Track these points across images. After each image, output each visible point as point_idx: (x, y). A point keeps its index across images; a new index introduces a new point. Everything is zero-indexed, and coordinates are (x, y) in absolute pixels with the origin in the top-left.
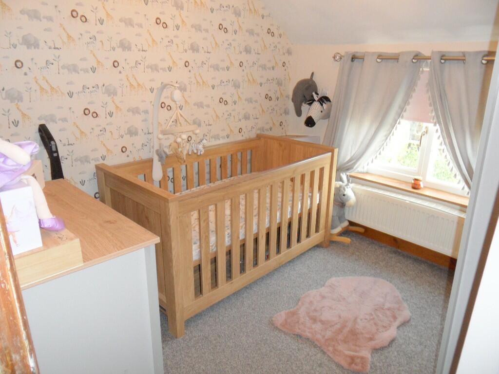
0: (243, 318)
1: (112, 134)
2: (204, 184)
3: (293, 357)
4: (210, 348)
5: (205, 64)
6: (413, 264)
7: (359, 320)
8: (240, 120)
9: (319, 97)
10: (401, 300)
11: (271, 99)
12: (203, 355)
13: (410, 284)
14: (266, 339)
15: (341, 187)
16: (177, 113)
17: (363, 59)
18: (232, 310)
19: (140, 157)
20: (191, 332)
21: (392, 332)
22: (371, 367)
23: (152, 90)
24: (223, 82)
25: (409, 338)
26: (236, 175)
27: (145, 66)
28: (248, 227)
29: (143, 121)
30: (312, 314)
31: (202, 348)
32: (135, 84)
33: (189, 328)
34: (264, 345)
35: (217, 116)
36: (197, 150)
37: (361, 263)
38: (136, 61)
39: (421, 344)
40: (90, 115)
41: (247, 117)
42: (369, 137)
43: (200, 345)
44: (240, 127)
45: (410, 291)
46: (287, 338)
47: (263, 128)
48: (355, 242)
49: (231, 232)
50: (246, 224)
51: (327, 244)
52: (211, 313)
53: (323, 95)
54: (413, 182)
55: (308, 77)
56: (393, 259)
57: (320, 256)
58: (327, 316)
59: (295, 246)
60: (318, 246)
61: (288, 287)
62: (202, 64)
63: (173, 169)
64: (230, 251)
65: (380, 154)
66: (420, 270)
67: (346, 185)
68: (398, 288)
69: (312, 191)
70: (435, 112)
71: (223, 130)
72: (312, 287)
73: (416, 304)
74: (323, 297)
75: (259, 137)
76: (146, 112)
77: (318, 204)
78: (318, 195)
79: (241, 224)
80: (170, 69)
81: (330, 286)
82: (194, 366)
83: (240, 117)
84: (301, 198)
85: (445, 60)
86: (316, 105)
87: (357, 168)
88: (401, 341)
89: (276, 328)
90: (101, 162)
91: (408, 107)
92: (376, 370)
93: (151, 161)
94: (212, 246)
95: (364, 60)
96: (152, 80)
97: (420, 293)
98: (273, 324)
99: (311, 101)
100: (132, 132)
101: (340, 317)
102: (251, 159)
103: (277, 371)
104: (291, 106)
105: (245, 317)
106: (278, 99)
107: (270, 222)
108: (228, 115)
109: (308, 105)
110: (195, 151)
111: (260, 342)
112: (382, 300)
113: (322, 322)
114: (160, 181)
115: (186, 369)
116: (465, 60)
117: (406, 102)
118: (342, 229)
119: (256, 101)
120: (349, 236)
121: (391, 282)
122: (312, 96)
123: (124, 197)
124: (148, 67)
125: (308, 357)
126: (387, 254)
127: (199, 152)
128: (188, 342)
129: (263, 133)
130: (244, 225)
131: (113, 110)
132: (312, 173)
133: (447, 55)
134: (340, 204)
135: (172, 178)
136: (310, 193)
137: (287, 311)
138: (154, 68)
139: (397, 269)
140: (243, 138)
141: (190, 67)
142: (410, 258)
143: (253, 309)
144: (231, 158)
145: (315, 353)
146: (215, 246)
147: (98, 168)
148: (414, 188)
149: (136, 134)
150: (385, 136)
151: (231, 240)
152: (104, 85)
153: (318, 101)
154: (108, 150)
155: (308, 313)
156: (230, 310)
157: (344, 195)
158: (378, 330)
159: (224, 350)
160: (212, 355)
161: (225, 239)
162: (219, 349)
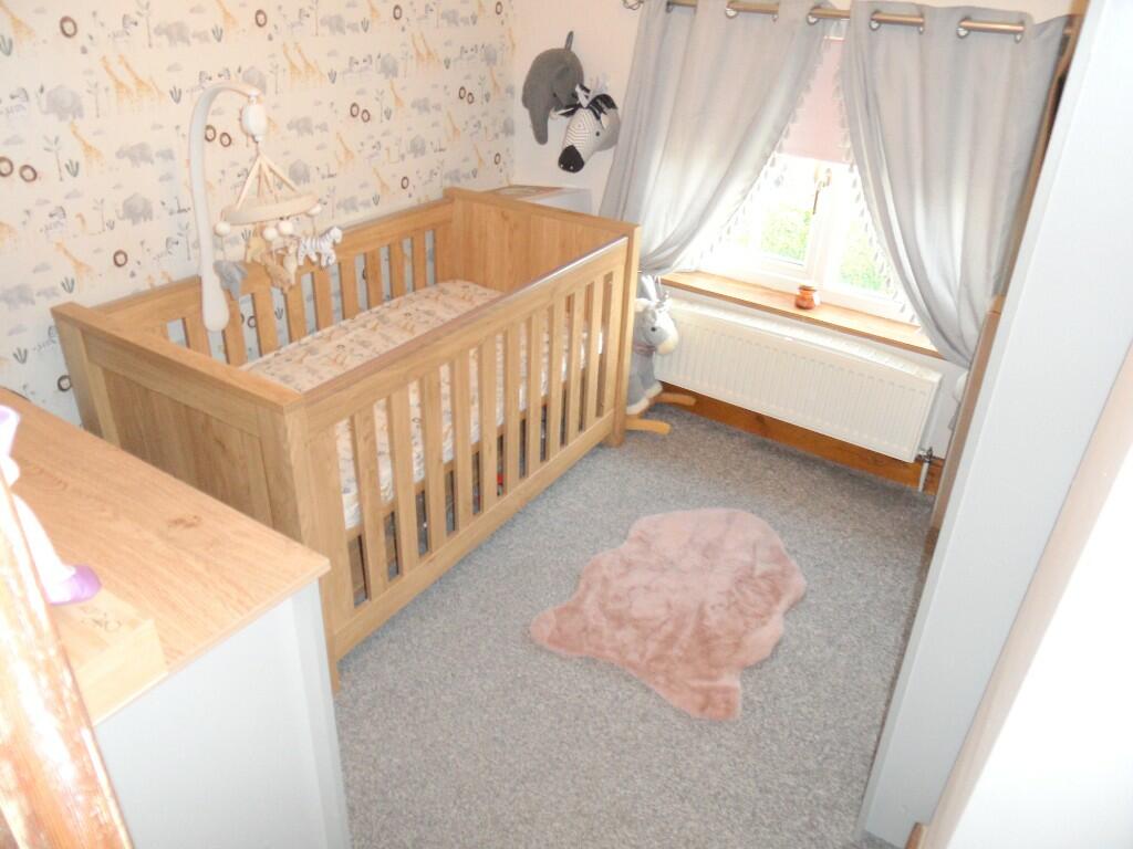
0: (465, 634)
1: (83, 221)
2: (331, 324)
3: (586, 709)
4: (404, 714)
5: (308, 16)
6: (799, 470)
7: (707, 608)
8: (403, 157)
9: (590, 99)
10: (785, 552)
11: (471, 98)
12: (392, 733)
13: (796, 515)
14: (524, 676)
15: (646, 310)
16: (260, 166)
17: (695, 6)
18: (436, 618)
19: (164, 274)
20: (354, 683)
21: (774, 628)
22: (745, 708)
23: (176, 96)
24: (357, 63)
25: (808, 633)
26: (402, 293)
27: (152, 31)
28: (459, 434)
29: (161, 179)
30: (611, 606)
31: (387, 718)
32: (128, 81)
33: (346, 674)
34: (522, 690)
35: (347, 152)
36: (319, 255)
37: (696, 476)
38: (125, 17)
39: (831, 643)
40: (16, 174)
41: (417, 149)
42: (707, 194)
43: (381, 710)
44: (404, 175)
45: (800, 531)
46: (568, 667)
47: (457, 171)
48: (677, 427)
49: (425, 451)
50: (454, 427)
51: (621, 437)
52: (391, 632)
53: (598, 94)
54: (798, 293)
55: (560, 44)
56: (759, 462)
57: (608, 465)
58: (643, 606)
59: (558, 455)
60: (602, 445)
61: (550, 548)
62: (300, 17)
63: (253, 295)
64: (423, 492)
65: (729, 232)
66: (813, 481)
67: (658, 307)
68: (775, 528)
69: (588, 328)
70: (853, 141)
71: (364, 185)
72: (601, 542)
73: (813, 558)
74: (629, 565)
75: (450, 196)
76: (168, 155)
77: (602, 355)
78: (601, 335)
79: (445, 429)
80: (219, 35)
81: (640, 539)
82: (375, 760)
83: (403, 151)
84: (566, 347)
85: (880, 22)
86: (584, 117)
87: (679, 263)
88: (794, 642)
89: (540, 649)
90: (63, 298)
91: (793, 127)
92: (754, 711)
93: (195, 283)
94: (385, 490)
95: (695, 12)
96: (173, 68)
97: (818, 534)
98: (532, 641)
99: (572, 108)
100: (136, 212)
101: (669, 606)
102: (435, 250)
103: (558, 744)
104: (522, 117)
105: (469, 633)
106: (487, 97)
107: (506, 413)
108: (374, 147)
109: (563, 118)
110: (314, 258)
111: (510, 685)
112: (747, 558)
113: (636, 623)
114: (223, 332)
115: (361, 770)
116: (921, 24)
117: (789, 114)
118: (650, 400)
119: (438, 107)
120: (664, 417)
121: (760, 515)
122: (575, 96)
123: (147, 391)
124: (159, 31)
125: (616, 704)
126: (746, 452)
127: (324, 259)
128: (352, 708)
129: (457, 185)
130: (451, 431)
131: (78, 155)
132: (590, 289)
133: (884, 11)
134: (646, 349)
135: (251, 317)
136: (584, 331)
137: (557, 607)
138: (175, 33)
139: (768, 483)
140: (412, 202)
141: (269, 28)
142: (793, 456)
143: (483, 611)
144: (389, 254)
145: (629, 693)
146: (390, 487)
147: (59, 315)
148: (799, 307)
149: (147, 214)
150: (743, 191)
151: (426, 468)
152: (42, 90)
153: (588, 107)
154: (79, 265)
155: (602, 607)
156: (431, 619)
157: (654, 329)
158: (746, 624)
159: (435, 715)
160: (413, 731)
161: (412, 466)
162: (425, 714)
